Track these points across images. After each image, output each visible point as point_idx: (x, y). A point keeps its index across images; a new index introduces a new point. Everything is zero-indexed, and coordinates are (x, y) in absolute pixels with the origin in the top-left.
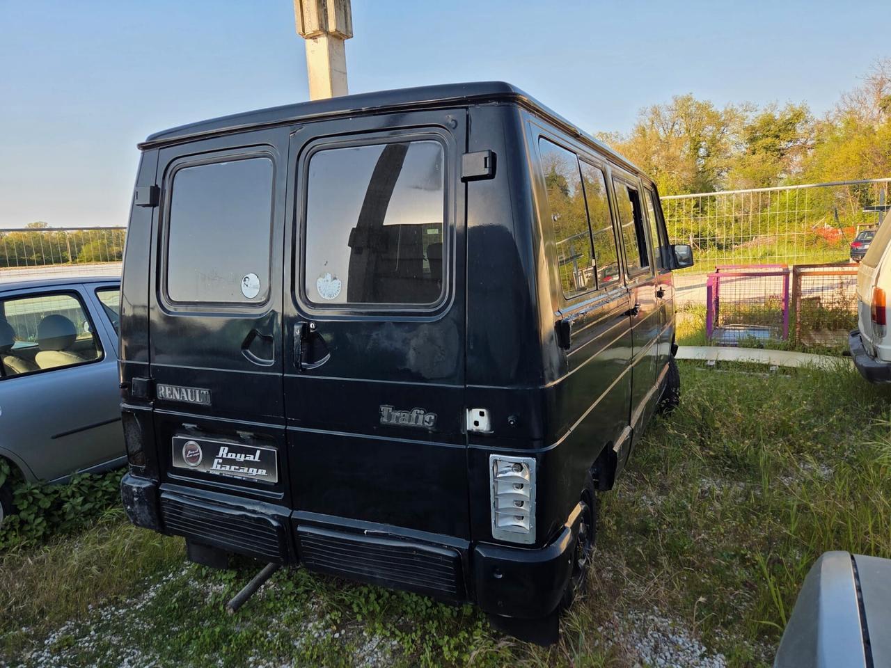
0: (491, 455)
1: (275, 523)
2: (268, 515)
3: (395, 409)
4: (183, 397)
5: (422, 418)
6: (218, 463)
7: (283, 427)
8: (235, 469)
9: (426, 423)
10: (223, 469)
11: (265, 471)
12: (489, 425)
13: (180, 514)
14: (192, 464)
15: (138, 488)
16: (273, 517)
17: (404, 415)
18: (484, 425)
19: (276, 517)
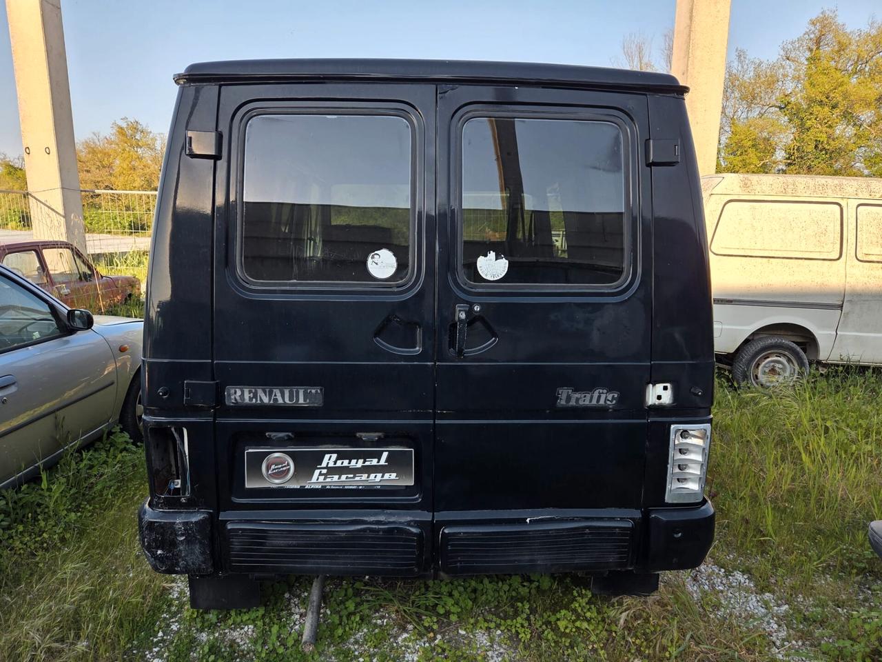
0: (673, 426)
1: (414, 530)
2: (400, 523)
3: (575, 391)
4: (276, 400)
5: (603, 398)
6: (320, 474)
7: (431, 422)
8: (347, 478)
9: (608, 402)
10: (328, 480)
11: (395, 474)
12: (672, 398)
13: (261, 544)
14: (277, 481)
15: (185, 524)
16: (409, 523)
17: (585, 396)
18: (667, 398)
19: (412, 523)
